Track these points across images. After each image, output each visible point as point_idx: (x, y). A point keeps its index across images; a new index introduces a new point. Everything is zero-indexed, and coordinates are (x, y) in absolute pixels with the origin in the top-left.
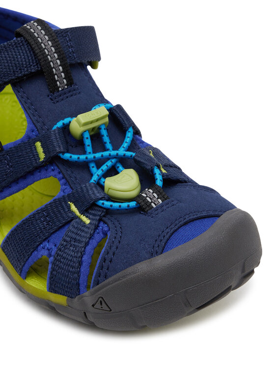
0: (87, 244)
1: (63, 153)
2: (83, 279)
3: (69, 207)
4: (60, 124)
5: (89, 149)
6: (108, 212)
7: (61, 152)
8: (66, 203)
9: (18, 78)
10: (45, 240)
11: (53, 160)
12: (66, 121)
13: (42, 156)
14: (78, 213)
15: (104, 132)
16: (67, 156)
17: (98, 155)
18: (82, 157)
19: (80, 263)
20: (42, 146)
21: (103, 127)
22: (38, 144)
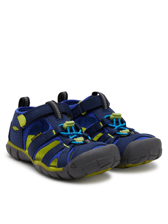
0: (69, 152)
1: (61, 132)
2: (68, 160)
3: (63, 145)
4: (60, 125)
5: (69, 132)
6: (75, 144)
7: (60, 131)
8: (62, 144)
9: (46, 114)
10: (56, 154)
11: (58, 134)
12: (62, 124)
13: (55, 133)
14: (66, 146)
15: (73, 128)
16: (62, 133)
17: (72, 133)
18: (67, 133)
19: (67, 156)
20: (55, 131)
21: (73, 127)
22: (54, 131)
